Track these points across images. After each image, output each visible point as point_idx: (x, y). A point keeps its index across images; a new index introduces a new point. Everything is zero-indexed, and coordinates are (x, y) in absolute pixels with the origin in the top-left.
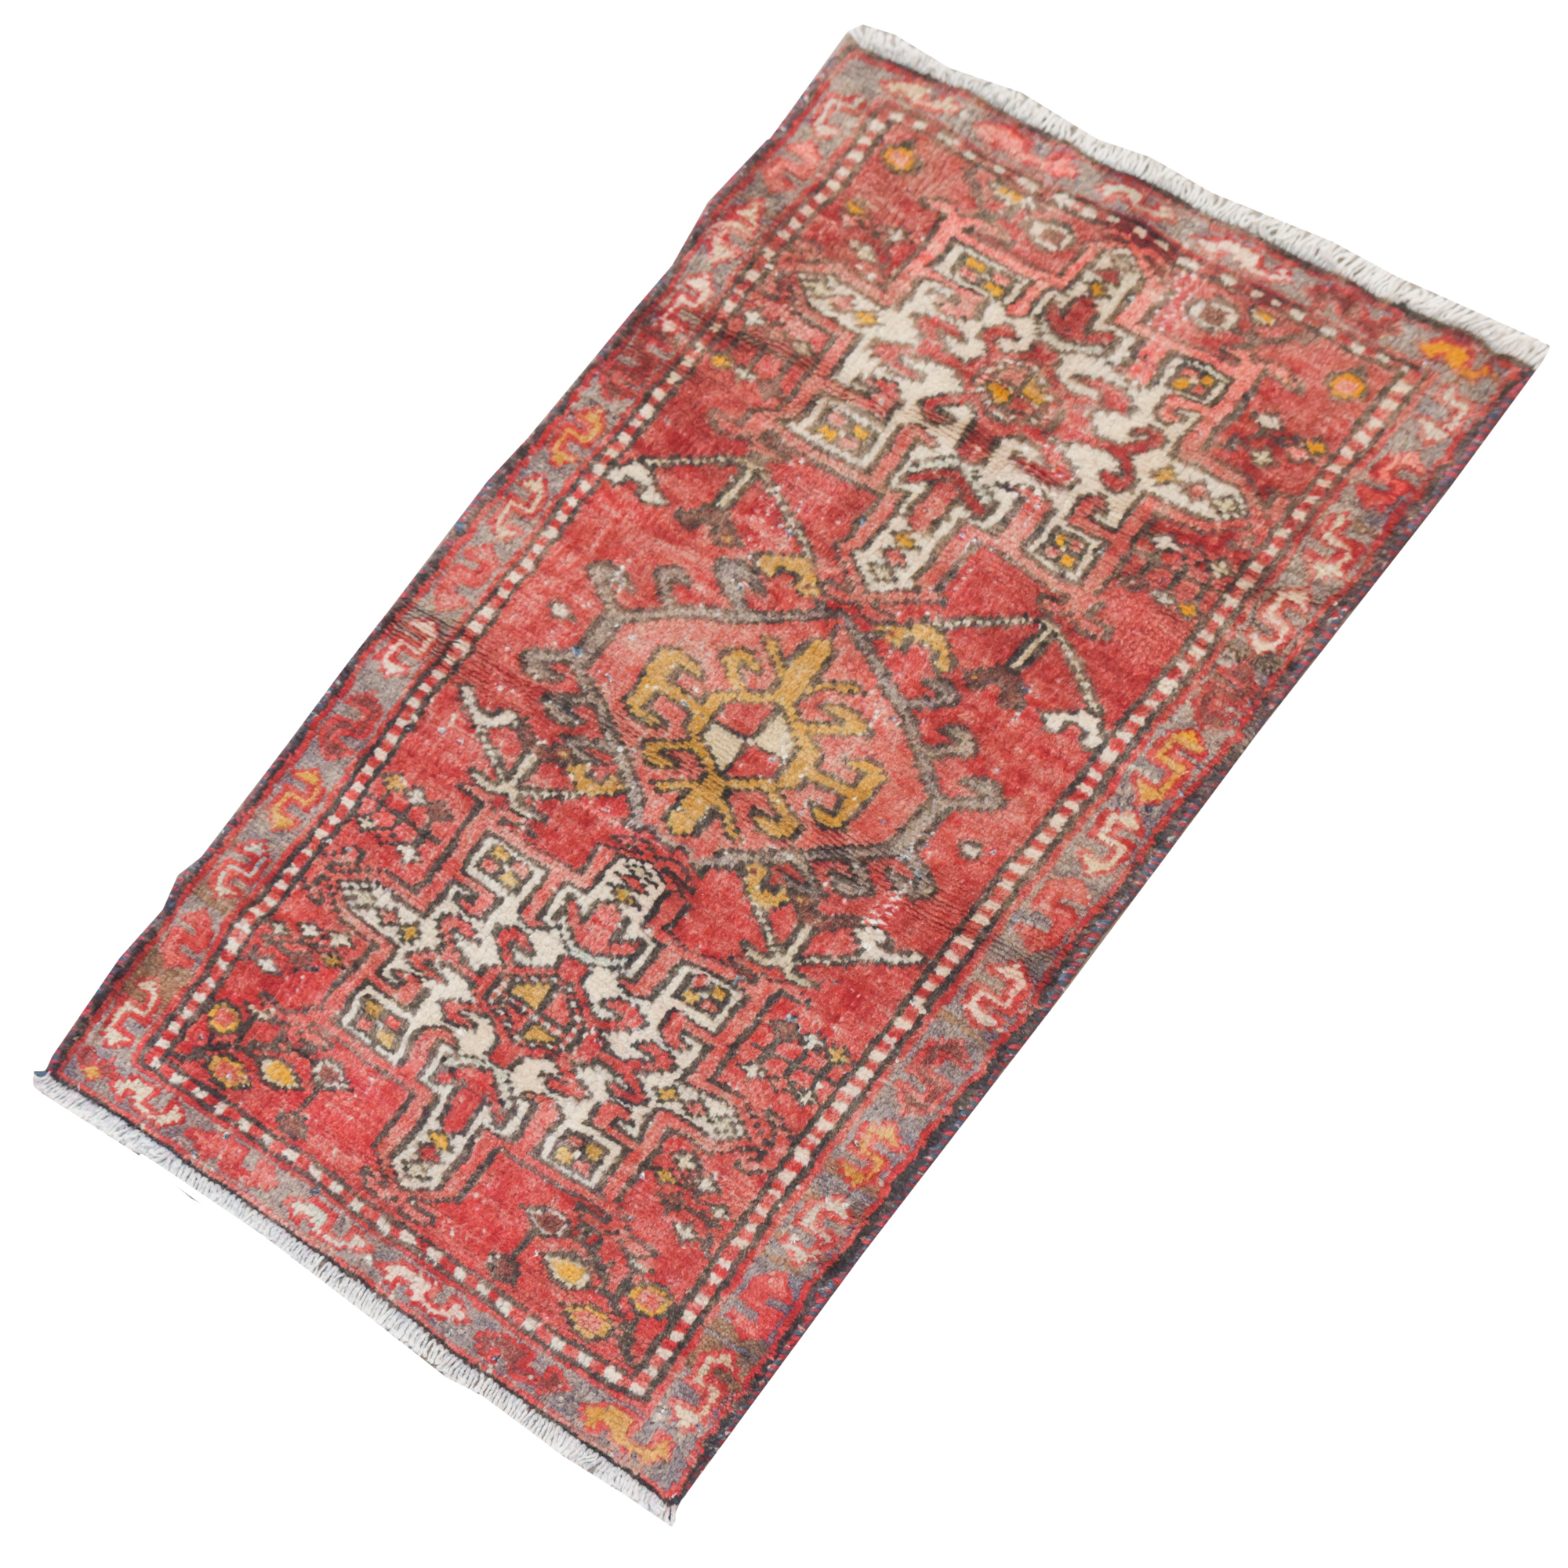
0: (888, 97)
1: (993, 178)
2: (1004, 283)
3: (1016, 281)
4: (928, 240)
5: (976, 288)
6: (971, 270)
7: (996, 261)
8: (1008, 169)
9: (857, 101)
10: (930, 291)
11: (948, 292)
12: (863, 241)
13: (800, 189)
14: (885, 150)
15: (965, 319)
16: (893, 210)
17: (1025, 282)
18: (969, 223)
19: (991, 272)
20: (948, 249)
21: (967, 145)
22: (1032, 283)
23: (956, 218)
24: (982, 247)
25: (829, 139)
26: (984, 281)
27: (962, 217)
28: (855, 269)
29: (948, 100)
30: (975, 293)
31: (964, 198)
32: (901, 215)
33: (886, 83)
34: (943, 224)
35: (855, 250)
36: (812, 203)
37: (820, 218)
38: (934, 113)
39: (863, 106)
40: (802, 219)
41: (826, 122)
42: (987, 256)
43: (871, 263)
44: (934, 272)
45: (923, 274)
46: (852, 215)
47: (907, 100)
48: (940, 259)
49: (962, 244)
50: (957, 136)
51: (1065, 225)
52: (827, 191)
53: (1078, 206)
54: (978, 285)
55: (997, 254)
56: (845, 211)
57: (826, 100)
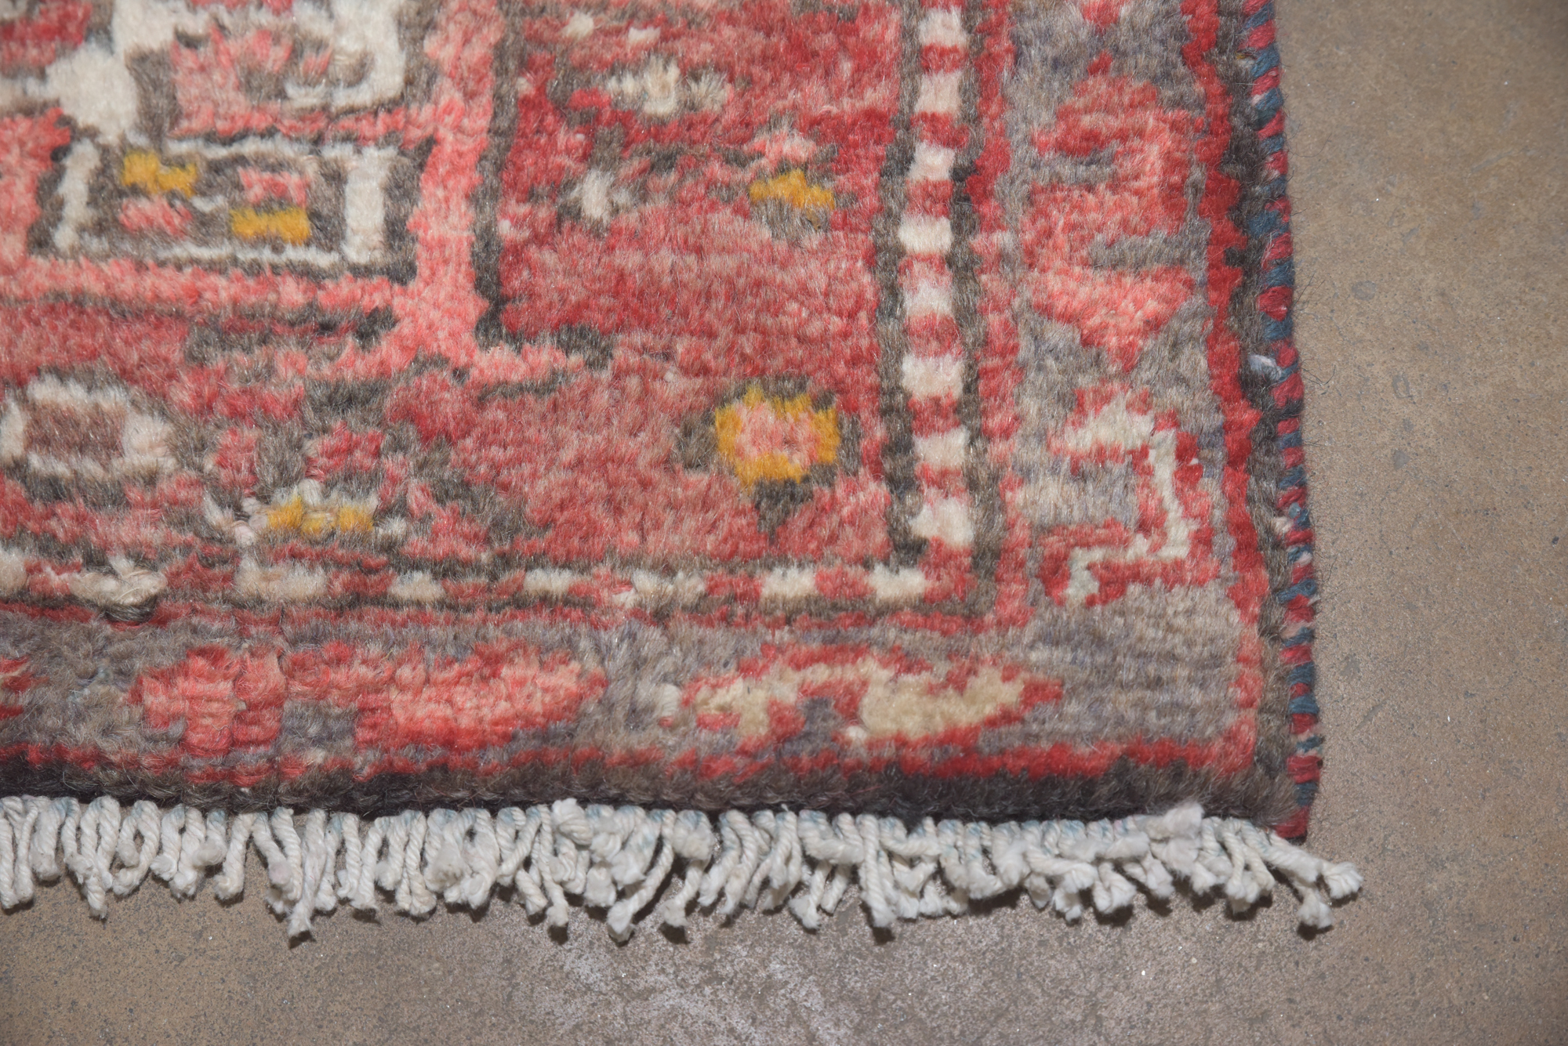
0: (986, 644)
1: (418, 543)
2: (135, 210)
3: (100, 228)
4: (486, 236)
5: (220, 152)
6: (276, 201)
7: (215, 267)
8: (383, 600)
9: (1080, 586)
10: (360, 72)
11: (302, 97)
12: (692, 119)
13: (1021, 153)
14: (849, 442)
15: (188, 41)
16: (665, 259)
17: (64, 237)
18: (387, 348)
19: (205, 226)
20: (395, 231)
21: (577, 603)
22: (40, 241)
23: (442, 343)
24: (292, 293)
25: (1076, 405)
26: (204, 189)
27: (426, 361)
28: (650, 20)
29: (755, 726)
30: (211, 138)
31: (467, 426)
32: (629, 259)
33: (1034, 693)
34: (474, 307)
35: (691, 73)
36: (940, 130)
37: (875, 96)
38: (770, 651)
39: (1054, 573)
40: (928, 60)
41: (1138, 458)
42: (254, 269)
43: (615, 69)
44: (389, 138)
45: (424, 113)
46: (783, 168)
47: (906, 662)
48: (399, 190)
49: (361, 272)
50: (637, 613)
51: (55, 490)
52: (932, 200)
53: (56, 579)
54: (216, 167)
55: (222, 290)
56: (817, 170)
57: (1203, 540)
